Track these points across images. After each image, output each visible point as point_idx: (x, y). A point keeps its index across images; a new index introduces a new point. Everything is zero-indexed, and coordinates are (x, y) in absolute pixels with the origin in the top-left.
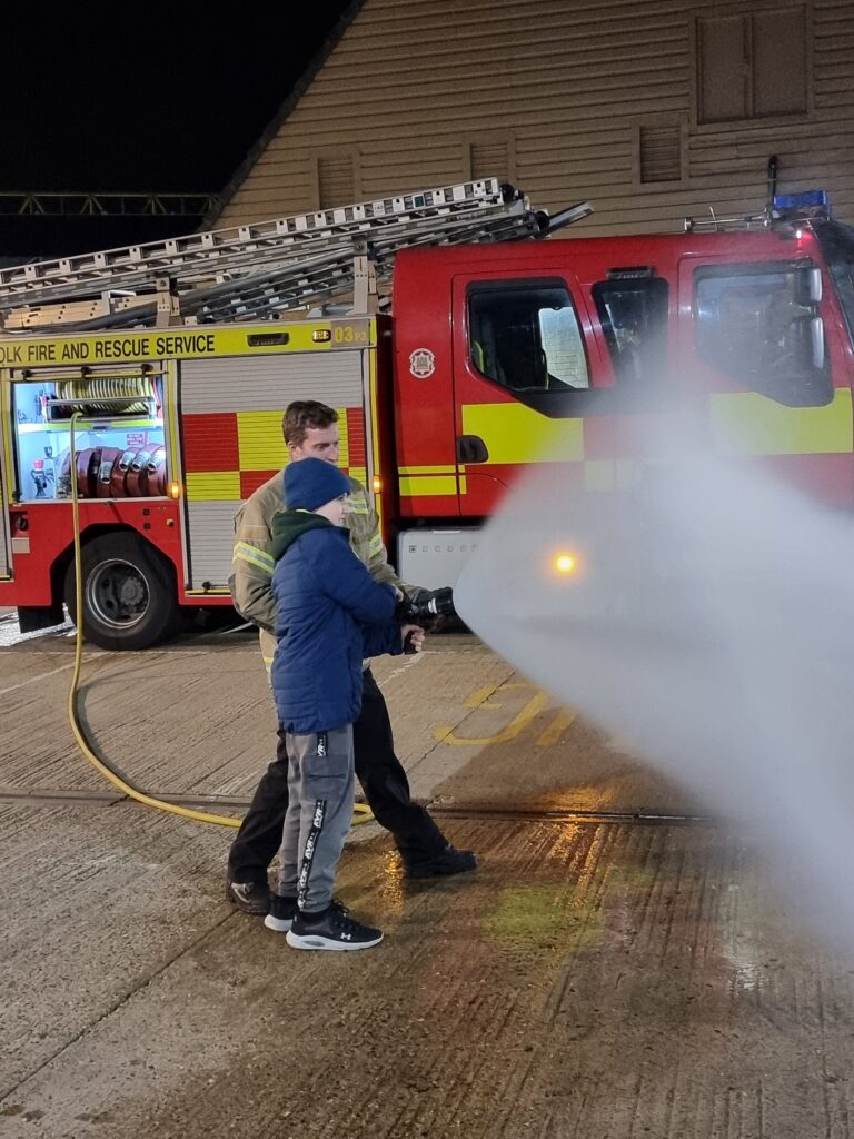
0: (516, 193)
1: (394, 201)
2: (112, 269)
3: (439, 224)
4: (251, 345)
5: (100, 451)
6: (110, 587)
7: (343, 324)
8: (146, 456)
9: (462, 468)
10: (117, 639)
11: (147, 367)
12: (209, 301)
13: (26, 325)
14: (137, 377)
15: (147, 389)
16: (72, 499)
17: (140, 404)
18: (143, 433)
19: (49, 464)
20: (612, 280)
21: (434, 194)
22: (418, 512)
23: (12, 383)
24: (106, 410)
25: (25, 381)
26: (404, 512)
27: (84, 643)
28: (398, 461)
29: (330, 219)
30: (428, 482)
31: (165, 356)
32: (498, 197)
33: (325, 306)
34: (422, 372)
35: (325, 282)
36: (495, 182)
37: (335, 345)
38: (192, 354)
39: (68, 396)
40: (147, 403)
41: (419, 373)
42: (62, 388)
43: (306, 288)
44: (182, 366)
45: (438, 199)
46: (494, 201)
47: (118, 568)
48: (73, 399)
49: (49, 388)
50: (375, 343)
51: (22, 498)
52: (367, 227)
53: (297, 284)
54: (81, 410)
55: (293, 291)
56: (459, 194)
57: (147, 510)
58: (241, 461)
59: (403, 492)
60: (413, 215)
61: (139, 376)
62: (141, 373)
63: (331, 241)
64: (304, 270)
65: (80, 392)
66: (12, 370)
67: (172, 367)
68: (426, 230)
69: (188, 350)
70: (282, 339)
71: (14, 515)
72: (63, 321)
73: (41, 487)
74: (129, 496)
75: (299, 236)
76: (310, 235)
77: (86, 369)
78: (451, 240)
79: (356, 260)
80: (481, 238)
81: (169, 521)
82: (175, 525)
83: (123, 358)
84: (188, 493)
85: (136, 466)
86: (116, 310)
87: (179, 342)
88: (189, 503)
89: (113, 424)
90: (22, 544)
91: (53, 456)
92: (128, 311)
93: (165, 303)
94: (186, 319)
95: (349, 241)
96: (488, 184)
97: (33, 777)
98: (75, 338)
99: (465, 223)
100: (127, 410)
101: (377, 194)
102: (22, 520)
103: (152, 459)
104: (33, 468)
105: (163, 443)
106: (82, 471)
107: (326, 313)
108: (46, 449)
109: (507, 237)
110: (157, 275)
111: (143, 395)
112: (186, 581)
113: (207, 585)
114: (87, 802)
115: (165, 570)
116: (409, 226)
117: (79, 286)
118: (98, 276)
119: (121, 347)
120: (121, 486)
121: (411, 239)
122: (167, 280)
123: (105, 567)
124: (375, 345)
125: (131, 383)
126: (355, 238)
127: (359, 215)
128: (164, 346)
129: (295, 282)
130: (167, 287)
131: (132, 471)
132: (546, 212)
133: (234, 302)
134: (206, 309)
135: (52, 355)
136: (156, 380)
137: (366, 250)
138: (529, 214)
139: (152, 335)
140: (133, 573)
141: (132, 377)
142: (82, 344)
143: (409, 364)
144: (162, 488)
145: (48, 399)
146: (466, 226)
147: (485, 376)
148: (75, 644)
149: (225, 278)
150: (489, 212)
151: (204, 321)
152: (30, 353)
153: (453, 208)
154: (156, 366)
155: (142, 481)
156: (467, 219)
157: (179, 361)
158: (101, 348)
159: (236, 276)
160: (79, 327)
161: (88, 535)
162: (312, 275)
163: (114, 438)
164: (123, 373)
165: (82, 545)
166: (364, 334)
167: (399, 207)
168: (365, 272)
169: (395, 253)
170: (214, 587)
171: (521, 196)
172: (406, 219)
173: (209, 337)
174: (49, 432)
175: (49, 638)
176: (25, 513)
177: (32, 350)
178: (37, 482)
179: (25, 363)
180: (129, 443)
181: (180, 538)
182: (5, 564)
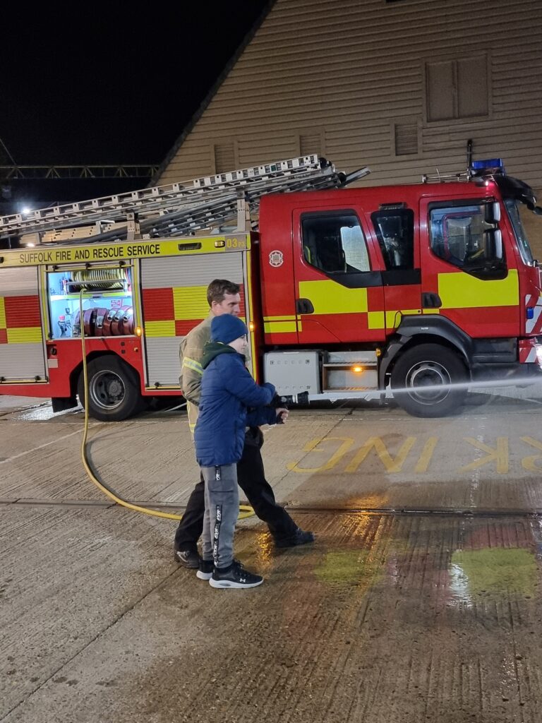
0: (328, 163)
1: (259, 168)
2: (102, 209)
3: (285, 181)
4: (180, 250)
5: (96, 310)
6: (103, 386)
7: (232, 237)
8: (122, 312)
9: (299, 317)
10: (107, 416)
11: (122, 263)
12: (156, 225)
13: (54, 240)
14: (116, 268)
15: (122, 275)
16: (82, 337)
17: (118, 283)
18: (120, 300)
19: (68, 318)
20: (382, 211)
21: (282, 164)
22: (275, 342)
23: (47, 273)
24: (100, 287)
25: (54, 272)
26: (267, 342)
27: (89, 417)
28: (264, 314)
29: (223, 178)
30: (279, 325)
31: (132, 256)
32: (318, 165)
33: (220, 227)
34: (276, 263)
35: (221, 214)
36: (316, 157)
37: (228, 249)
38: (147, 255)
39: (79, 280)
40: (122, 283)
41: (274, 264)
42: (75, 275)
43: (210, 217)
44: (142, 262)
45: (284, 167)
46: (316, 167)
47: (107, 375)
48: (81, 281)
49: (67, 275)
50: (249, 248)
51: (53, 337)
52: (245, 183)
53: (205, 215)
54: (85, 287)
55: (203, 219)
56: (296, 164)
57: (123, 343)
58: (175, 315)
59: (265, 332)
60: (270, 176)
61: (118, 268)
62: (119, 266)
63: (224, 191)
64: (209, 208)
65: (85, 277)
66: (47, 266)
67: (136, 263)
68: (277, 184)
69: (145, 253)
70: (198, 246)
71: (49, 346)
72: (75, 237)
73: (64, 331)
74: (113, 335)
75: (206, 188)
76: (212, 188)
77: (88, 265)
78: (291, 189)
79: (238, 201)
80: (308, 188)
81: (135, 349)
82: (139, 351)
83: (108, 258)
84: (146, 333)
85: (117, 318)
86: (104, 231)
87: (140, 249)
88: (147, 339)
89: (104, 295)
90: (53, 363)
91: (70, 313)
92: (110, 232)
93: (132, 227)
94: (144, 235)
95: (234, 191)
96: (312, 158)
97: (63, 493)
98: (82, 247)
99: (298, 180)
100: (111, 287)
101: (250, 164)
102: (54, 349)
103: (126, 314)
104: (59, 320)
105: (132, 305)
106: (86, 322)
107: (221, 231)
108: (66, 309)
109: (322, 187)
110: (127, 211)
111: (120, 278)
112: (146, 382)
113: (157, 384)
114: (94, 507)
115: (134, 376)
116: (268, 182)
117: (83, 218)
118: (94, 212)
119: (107, 252)
120: (108, 329)
121: (269, 189)
122: (133, 214)
123: (100, 375)
124: (250, 249)
125: (113, 272)
126: (238, 189)
127: (240, 176)
128: (131, 251)
129: (204, 214)
130: (133, 218)
131: (115, 321)
132: (344, 173)
133: (170, 226)
134: (154, 230)
135: (69, 257)
136: (127, 270)
137: (244, 196)
138: (335, 174)
139: (125, 245)
140: (116, 378)
141: (114, 268)
142: (86, 251)
143: (269, 259)
144: (132, 330)
145: (67, 281)
146: (299, 182)
147: (312, 266)
148: (84, 418)
149: (165, 212)
150: (313, 173)
151: (154, 236)
152: (57, 256)
153: (292, 172)
154: (127, 262)
155: (120, 326)
156: (300, 177)
157: (140, 259)
158: (97, 253)
159: (171, 211)
160: (83, 241)
161: (90, 357)
162: (214, 211)
163: (104, 302)
164: (109, 266)
165: (87, 363)
166: (243, 243)
167: (262, 172)
168: (243, 208)
169: (260, 197)
170: (161, 385)
171: (330, 164)
172: (267, 178)
173: (157, 245)
174: (68, 300)
175: (69, 415)
176: (55, 345)
177: (58, 254)
178: (62, 328)
179: (54, 261)
180: (112, 305)
181: (142, 358)
182: (44, 374)
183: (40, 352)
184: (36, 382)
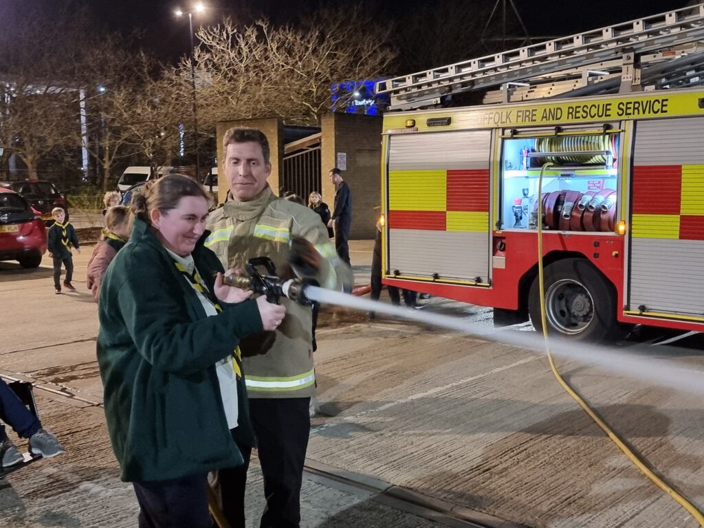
2: (588, 47)
4: (700, 107)
5: (564, 193)
6: (564, 300)
8: (600, 199)
11: (608, 127)
12: (667, 74)
14: (599, 134)
15: (607, 145)
16: (538, 230)
17: (600, 157)
18: (601, 180)
19: (525, 202)
23: (503, 139)
24: (573, 162)
25: (512, 138)
31: (624, 117)
38: (647, 115)
39: (545, 150)
40: (605, 156)
42: (539, 143)
44: (638, 125)
47: (571, 286)
48: (547, 151)
49: (533, 144)
51: (503, 226)
54: (553, 161)
57: (597, 242)
58: (682, 207)
61: (601, 134)
62: (602, 132)
65: (553, 147)
66: (504, 129)
67: (629, 126)
69: (644, 112)
71: (496, 239)
73: (518, 219)
74: (584, 230)
77: (558, 129)
81: (614, 253)
82: (620, 257)
83: (589, 119)
84: (633, 231)
85: (591, 207)
86: (591, 84)
87: (637, 105)
88: (633, 239)
89: (577, 173)
90: (500, 261)
91: (529, 196)
92: (603, 82)
93: (629, 75)
94: (646, 87)
100: (589, 162)
102: (502, 244)
103: (605, 202)
104: (514, 204)
105: (615, 189)
106: (549, 209)
108: (524, 190)
110: (624, 50)
111: (602, 149)
112: (625, 303)
113: (643, 308)
117: (560, 63)
119: (588, 110)
120: (579, 224)
122: (632, 55)
123: (560, 285)
125: (594, 139)
128: (624, 109)
130: (632, 61)
131: (588, 211)
133: (688, 74)
134: (664, 80)
135: (534, 118)
136: (615, 137)
139: (613, 99)
140: (583, 292)
141: (596, 135)
142: (558, 109)
144: (612, 226)
145: (528, 152)
151: (660, 87)
152: (518, 116)
154: (616, 125)
155: (596, 219)
157: (635, 122)
158: (573, 111)
161: (549, 258)
163: (578, 183)
164: (588, 131)
165: (544, 266)
170: (649, 311)
173: (663, 100)
174: (527, 177)
176: (504, 238)
177: (520, 114)
178: (516, 215)
179: (514, 124)
180: (589, 188)
181: (622, 267)
182: (487, 275)
183: (485, 245)
184: (476, 285)
